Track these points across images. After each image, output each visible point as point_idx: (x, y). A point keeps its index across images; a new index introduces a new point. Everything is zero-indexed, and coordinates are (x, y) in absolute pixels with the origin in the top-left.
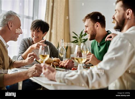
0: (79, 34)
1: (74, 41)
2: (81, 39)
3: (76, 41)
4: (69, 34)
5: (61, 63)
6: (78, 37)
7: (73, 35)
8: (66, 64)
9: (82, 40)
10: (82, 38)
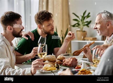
0: (81, 16)
1: (75, 25)
2: (83, 22)
3: (77, 25)
4: (69, 16)
5: (64, 61)
6: (80, 19)
7: (73, 17)
8: (70, 63)
9: (85, 23)
10: (85, 21)
